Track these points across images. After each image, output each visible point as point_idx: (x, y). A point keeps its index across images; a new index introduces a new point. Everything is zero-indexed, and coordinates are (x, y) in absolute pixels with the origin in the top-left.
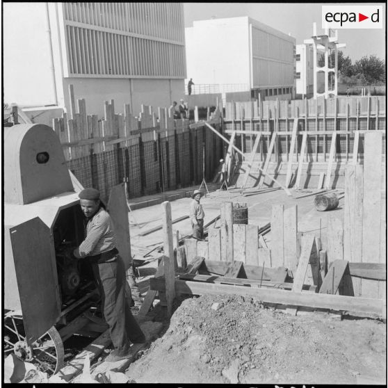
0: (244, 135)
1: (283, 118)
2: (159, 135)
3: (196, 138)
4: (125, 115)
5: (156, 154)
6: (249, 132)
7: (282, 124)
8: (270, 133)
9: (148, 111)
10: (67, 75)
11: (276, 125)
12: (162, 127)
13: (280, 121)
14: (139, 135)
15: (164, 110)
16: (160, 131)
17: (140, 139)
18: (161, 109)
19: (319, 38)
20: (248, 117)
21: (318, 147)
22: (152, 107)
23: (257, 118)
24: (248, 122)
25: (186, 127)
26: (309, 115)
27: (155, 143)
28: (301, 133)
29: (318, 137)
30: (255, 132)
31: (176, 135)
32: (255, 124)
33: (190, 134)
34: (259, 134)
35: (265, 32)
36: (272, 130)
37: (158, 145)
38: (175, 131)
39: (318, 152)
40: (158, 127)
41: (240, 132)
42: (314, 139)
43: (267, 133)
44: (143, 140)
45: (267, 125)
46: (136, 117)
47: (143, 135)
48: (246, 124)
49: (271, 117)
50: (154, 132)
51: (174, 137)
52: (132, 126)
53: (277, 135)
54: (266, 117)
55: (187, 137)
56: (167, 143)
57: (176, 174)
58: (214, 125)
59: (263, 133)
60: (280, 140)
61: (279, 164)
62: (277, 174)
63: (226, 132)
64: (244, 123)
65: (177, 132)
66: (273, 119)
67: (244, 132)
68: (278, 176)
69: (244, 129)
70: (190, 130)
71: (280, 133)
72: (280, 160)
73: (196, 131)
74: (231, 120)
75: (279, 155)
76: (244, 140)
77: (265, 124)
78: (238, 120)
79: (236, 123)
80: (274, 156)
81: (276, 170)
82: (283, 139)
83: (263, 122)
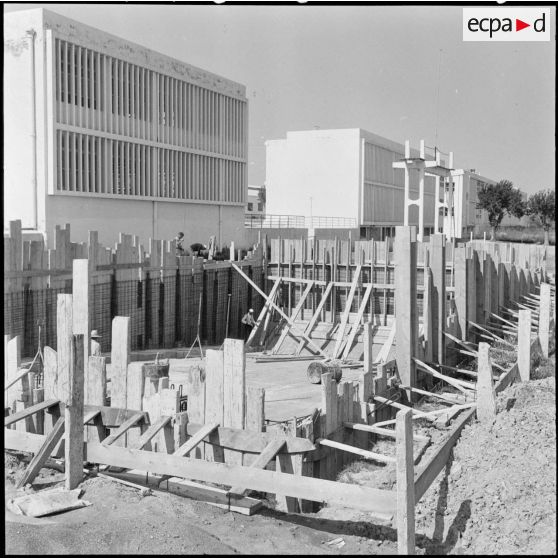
0: (293, 284)
1: (344, 264)
2: (148, 274)
3: (216, 283)
4: (89, 244)
5: (140, 299)
6: (298, 280)
7: (342, 271)
8: (324, 283)
9: (131, 242)
10: (51, 192)
11: (334, 272)
12: (154, 264)
13: (339, 267)
14: (111, 272)
15: (159, 242)
16: (150, 269)
17: (113, 277)
18: (153, 241)
19: (411, 162)
20: (299, 260)
21: (388, 306)
22: (137, 238)
23: (310, 261)
24: (299, 266)
25: (199, 266)
26: (378, 262)
27: (140, 284)
28: (365, 285)
29: (387, 293)
30: (305, 281)
31: (178, 276)
32: (308, 270)
33: (205, 277)
34: (310, 283)
35: (389, 150)
36: (328, 279)
37: (144, 287)
38: (178, 270)
39: (388, 312)
40: (146, 263)
41: (288, 279)
42: (381, 294)
43: (321, 283)
44: (118, 279)
45: (322, 272)
46: (108, 249)
47: (117, 271)
48: (297, 269)
49: (328, 262)
50: (140, 269)
51: (175, 279)
52: (99, 258)
53: (333, 287)
54: (322, 262)
55: (198, 280)
56: (162, 286)
57: (176, 327)
58: (250, 267)
59: (317, 283)
60: (339, 293)
61: (334, 326)
62: (329, 339)
63: (270, 278)
64: (293, 267)
65: (181, 273)
66: (331, 264)
67: (293, 280)
68: (331, 342)
69: (293, 276)
70: (205, 271)
71: (337, 284)
72: (337, 321)
73: (216, 273)
74: (277, 262)
75: (336, 314)
76: (293, 291)
77: (320, 271)
78: (286, 263)
79: (283, 266)
80: (329, 314)
81: (328, 334)
82: (343, 292)
83: (318, 267)
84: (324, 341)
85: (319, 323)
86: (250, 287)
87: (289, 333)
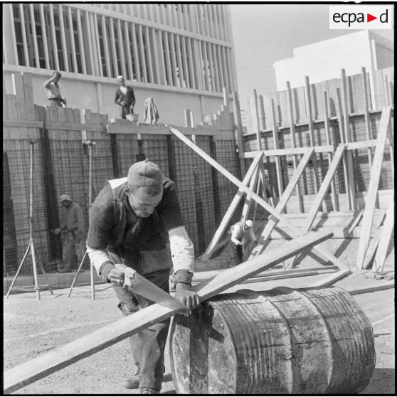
1: (360, 111)
6: (289, 151)
7: (359, 125)
8: (331, 148)
11: (345, 129)
20: (287, 122)
23: (305, 120)
24: (288, 131)
30: (299, 151)
32: (304, 134)
34: (307, 152)
36: (337, 141)
41: (274, 153)
43: (326, 148)
45: (326, 132)
49: (334, 114)
53: (346, 151)
54: (322, 117)
58: (211, 137)
59: (318, 149)
60: (357, 161)
61: (355, 216)
62: (349, 238)
63: (247, 155)
64: (280, 134)
65: (53, 135)
66: (338, 117)
67: (282, 152)
68: (353, 242)
69: (281, 146)
70: (113, 136)
71: (352, 146)
72: (359, 207)
73: (140, 142)
74: (255, 131)
75: (356, 197)
76: (283, 171)
77: (322, 131)
78: (268, 130)
79: (266, 135)
80: (343, 198)
81: (346, 230)
82: (365, 159)
83: (318, 126)
84: (340, 242)
85: (331, 214)
86: (214, 171)
87: (275, 228)
